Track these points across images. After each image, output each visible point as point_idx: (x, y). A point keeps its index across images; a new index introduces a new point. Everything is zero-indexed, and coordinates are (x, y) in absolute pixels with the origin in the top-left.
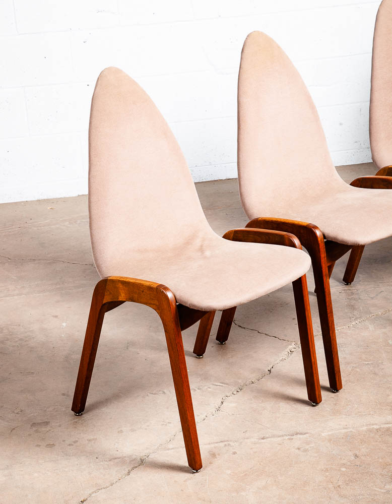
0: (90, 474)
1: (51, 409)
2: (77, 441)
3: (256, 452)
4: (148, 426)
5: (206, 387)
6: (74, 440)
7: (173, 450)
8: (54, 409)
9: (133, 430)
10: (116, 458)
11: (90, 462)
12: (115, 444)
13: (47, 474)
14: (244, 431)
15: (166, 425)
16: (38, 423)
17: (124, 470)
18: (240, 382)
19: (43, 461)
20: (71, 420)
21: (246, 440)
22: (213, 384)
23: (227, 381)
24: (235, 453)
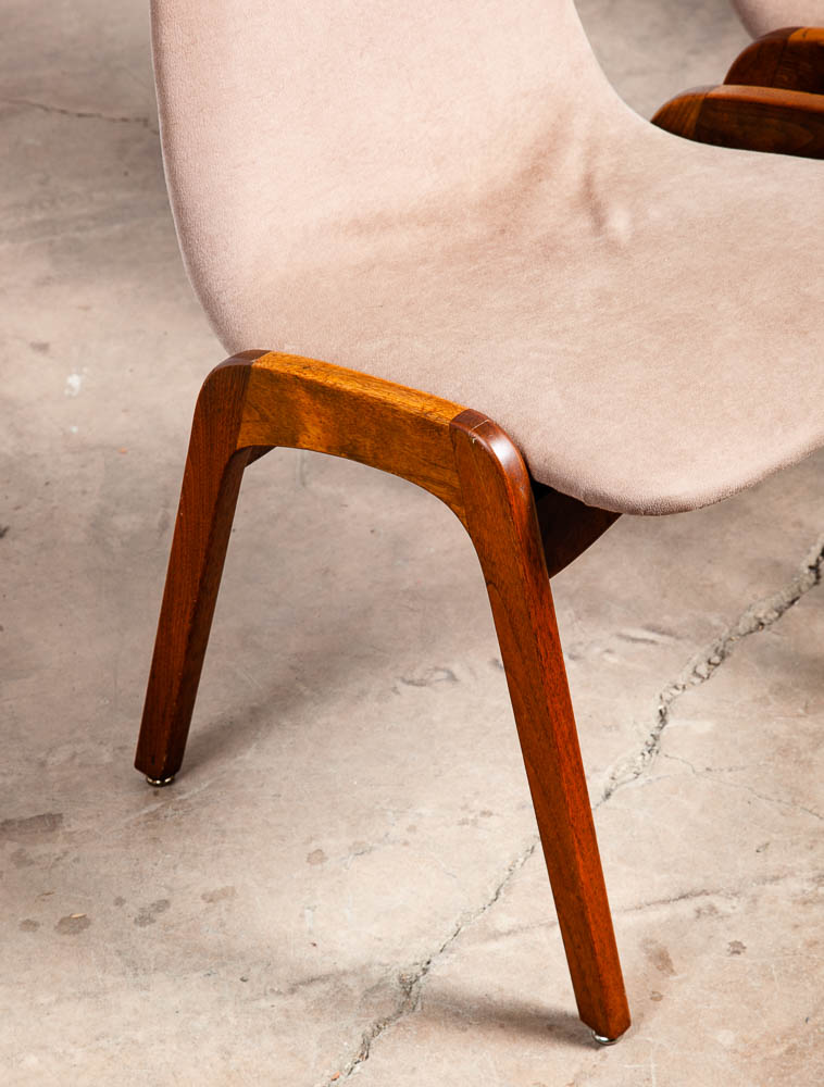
0: (226, 1053)
1: (61, 756)
2: (166, 903)
3: (816, 943)
4: (412, 829)
5: (597, 650)
6: (154, 899)
7: (512, 941)
8: (74, 756)
9: (360, 850)
10: (312, 981)
11: (222, 1002)
12: (302, 916)
13: (72, 1056)
14: (758, 842)
15: (475, 822)
16: (21, 822)
17: (347, 1033)
18: (715, 622)
19: (53, 998)
20: (138, 808)
21: (768, 886)
22: (621, 636)
23: (667, 620)
24: (737, 949)
